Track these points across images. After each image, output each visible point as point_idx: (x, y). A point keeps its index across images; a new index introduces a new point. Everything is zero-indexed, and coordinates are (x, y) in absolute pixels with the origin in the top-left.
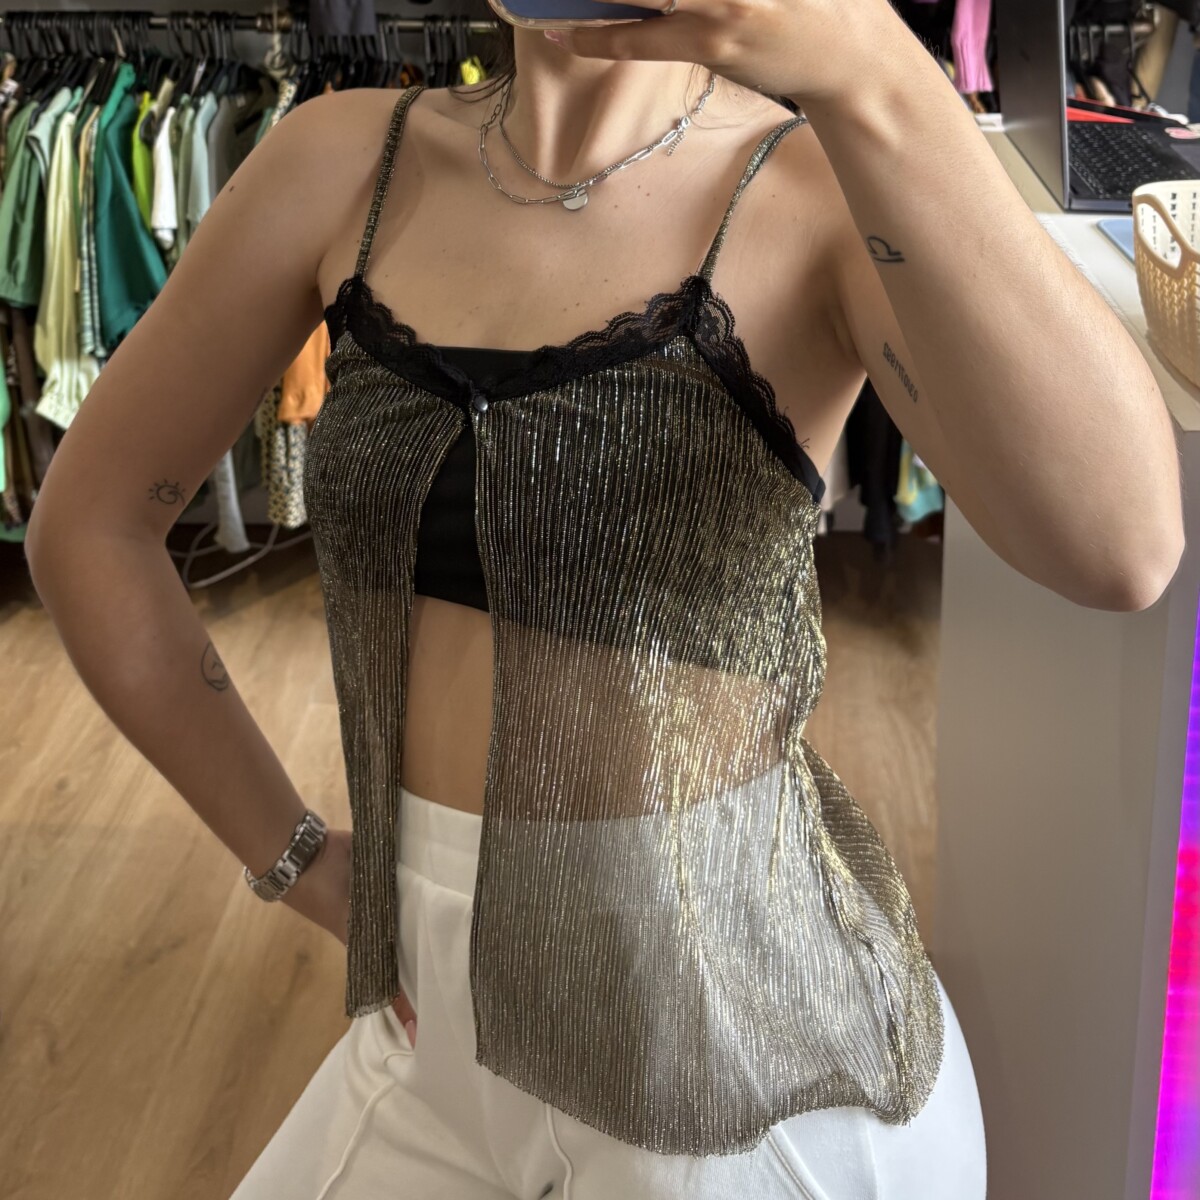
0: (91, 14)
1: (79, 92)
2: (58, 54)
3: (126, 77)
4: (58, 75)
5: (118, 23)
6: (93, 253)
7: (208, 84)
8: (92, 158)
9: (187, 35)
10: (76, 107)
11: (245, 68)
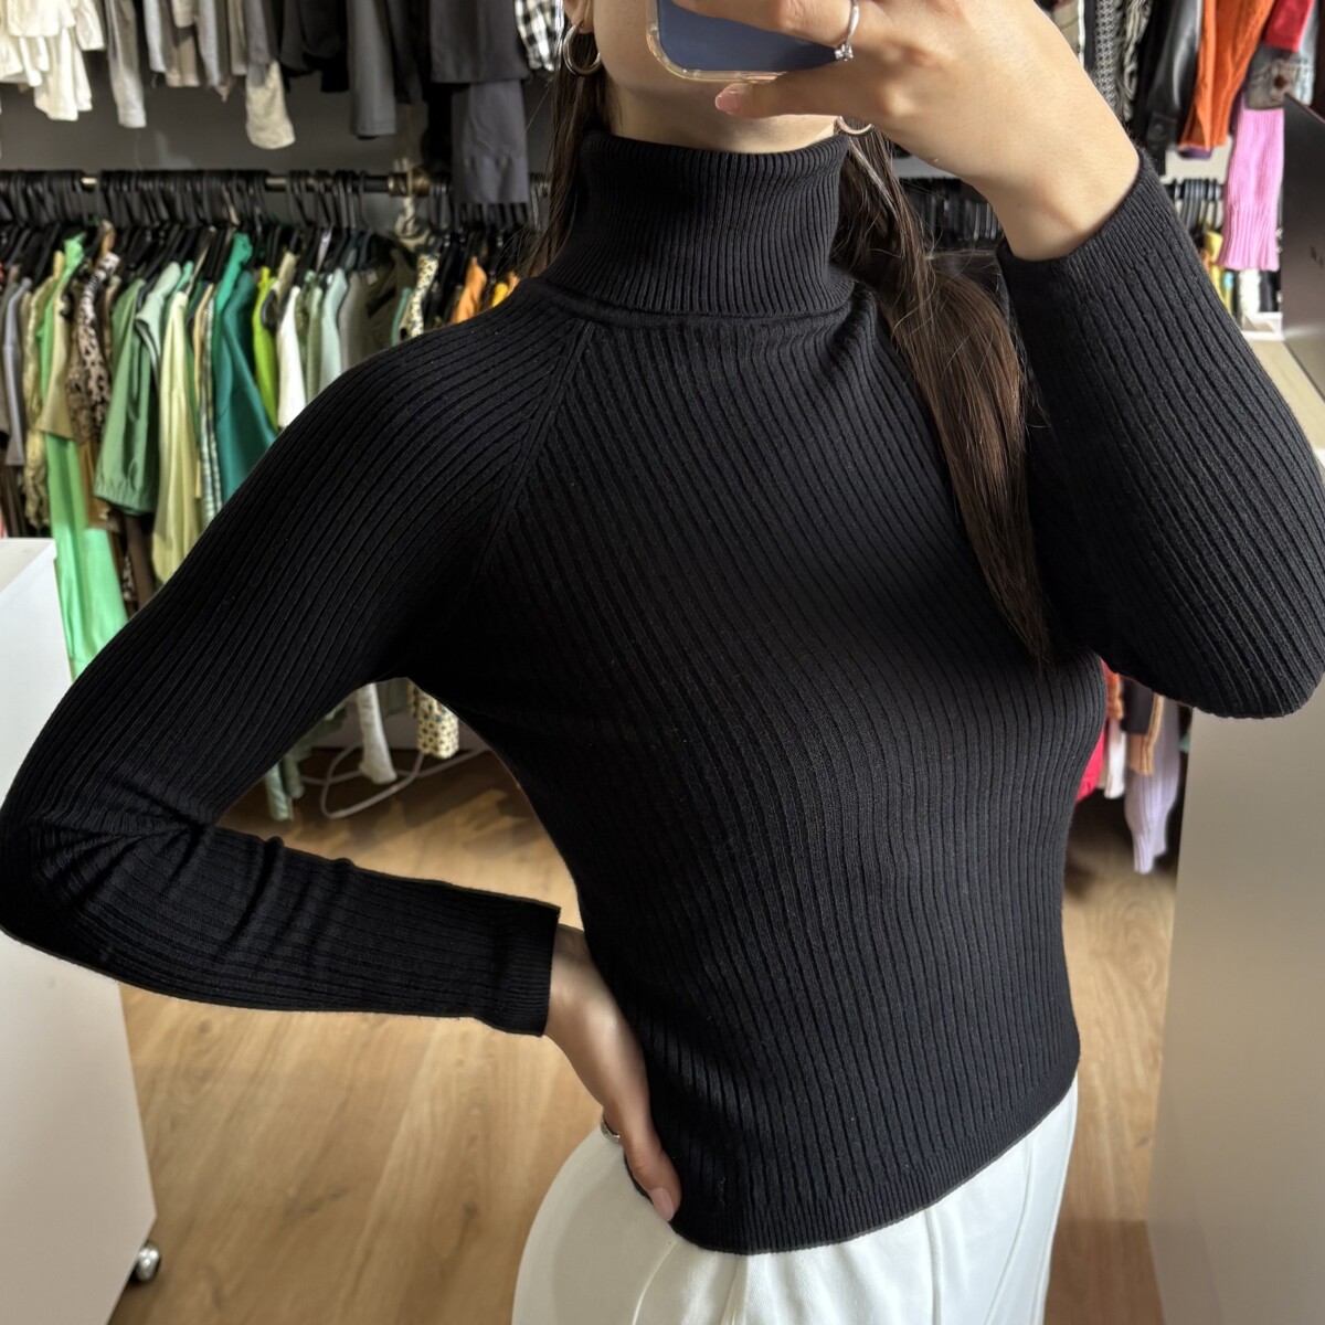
0: (199, 174)
1: (189, 266)
2: (163, 222)
3: (242, 251)
4: (165, 246)
5: (230, 185)
6: (214, 454)
7: (335, 258)
8: (209, 346)
9: (308, 200)
10: (187, 284)
11: (375, 238)
